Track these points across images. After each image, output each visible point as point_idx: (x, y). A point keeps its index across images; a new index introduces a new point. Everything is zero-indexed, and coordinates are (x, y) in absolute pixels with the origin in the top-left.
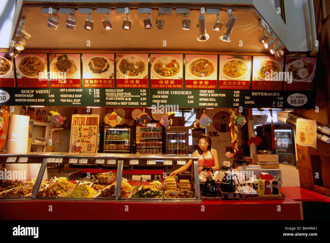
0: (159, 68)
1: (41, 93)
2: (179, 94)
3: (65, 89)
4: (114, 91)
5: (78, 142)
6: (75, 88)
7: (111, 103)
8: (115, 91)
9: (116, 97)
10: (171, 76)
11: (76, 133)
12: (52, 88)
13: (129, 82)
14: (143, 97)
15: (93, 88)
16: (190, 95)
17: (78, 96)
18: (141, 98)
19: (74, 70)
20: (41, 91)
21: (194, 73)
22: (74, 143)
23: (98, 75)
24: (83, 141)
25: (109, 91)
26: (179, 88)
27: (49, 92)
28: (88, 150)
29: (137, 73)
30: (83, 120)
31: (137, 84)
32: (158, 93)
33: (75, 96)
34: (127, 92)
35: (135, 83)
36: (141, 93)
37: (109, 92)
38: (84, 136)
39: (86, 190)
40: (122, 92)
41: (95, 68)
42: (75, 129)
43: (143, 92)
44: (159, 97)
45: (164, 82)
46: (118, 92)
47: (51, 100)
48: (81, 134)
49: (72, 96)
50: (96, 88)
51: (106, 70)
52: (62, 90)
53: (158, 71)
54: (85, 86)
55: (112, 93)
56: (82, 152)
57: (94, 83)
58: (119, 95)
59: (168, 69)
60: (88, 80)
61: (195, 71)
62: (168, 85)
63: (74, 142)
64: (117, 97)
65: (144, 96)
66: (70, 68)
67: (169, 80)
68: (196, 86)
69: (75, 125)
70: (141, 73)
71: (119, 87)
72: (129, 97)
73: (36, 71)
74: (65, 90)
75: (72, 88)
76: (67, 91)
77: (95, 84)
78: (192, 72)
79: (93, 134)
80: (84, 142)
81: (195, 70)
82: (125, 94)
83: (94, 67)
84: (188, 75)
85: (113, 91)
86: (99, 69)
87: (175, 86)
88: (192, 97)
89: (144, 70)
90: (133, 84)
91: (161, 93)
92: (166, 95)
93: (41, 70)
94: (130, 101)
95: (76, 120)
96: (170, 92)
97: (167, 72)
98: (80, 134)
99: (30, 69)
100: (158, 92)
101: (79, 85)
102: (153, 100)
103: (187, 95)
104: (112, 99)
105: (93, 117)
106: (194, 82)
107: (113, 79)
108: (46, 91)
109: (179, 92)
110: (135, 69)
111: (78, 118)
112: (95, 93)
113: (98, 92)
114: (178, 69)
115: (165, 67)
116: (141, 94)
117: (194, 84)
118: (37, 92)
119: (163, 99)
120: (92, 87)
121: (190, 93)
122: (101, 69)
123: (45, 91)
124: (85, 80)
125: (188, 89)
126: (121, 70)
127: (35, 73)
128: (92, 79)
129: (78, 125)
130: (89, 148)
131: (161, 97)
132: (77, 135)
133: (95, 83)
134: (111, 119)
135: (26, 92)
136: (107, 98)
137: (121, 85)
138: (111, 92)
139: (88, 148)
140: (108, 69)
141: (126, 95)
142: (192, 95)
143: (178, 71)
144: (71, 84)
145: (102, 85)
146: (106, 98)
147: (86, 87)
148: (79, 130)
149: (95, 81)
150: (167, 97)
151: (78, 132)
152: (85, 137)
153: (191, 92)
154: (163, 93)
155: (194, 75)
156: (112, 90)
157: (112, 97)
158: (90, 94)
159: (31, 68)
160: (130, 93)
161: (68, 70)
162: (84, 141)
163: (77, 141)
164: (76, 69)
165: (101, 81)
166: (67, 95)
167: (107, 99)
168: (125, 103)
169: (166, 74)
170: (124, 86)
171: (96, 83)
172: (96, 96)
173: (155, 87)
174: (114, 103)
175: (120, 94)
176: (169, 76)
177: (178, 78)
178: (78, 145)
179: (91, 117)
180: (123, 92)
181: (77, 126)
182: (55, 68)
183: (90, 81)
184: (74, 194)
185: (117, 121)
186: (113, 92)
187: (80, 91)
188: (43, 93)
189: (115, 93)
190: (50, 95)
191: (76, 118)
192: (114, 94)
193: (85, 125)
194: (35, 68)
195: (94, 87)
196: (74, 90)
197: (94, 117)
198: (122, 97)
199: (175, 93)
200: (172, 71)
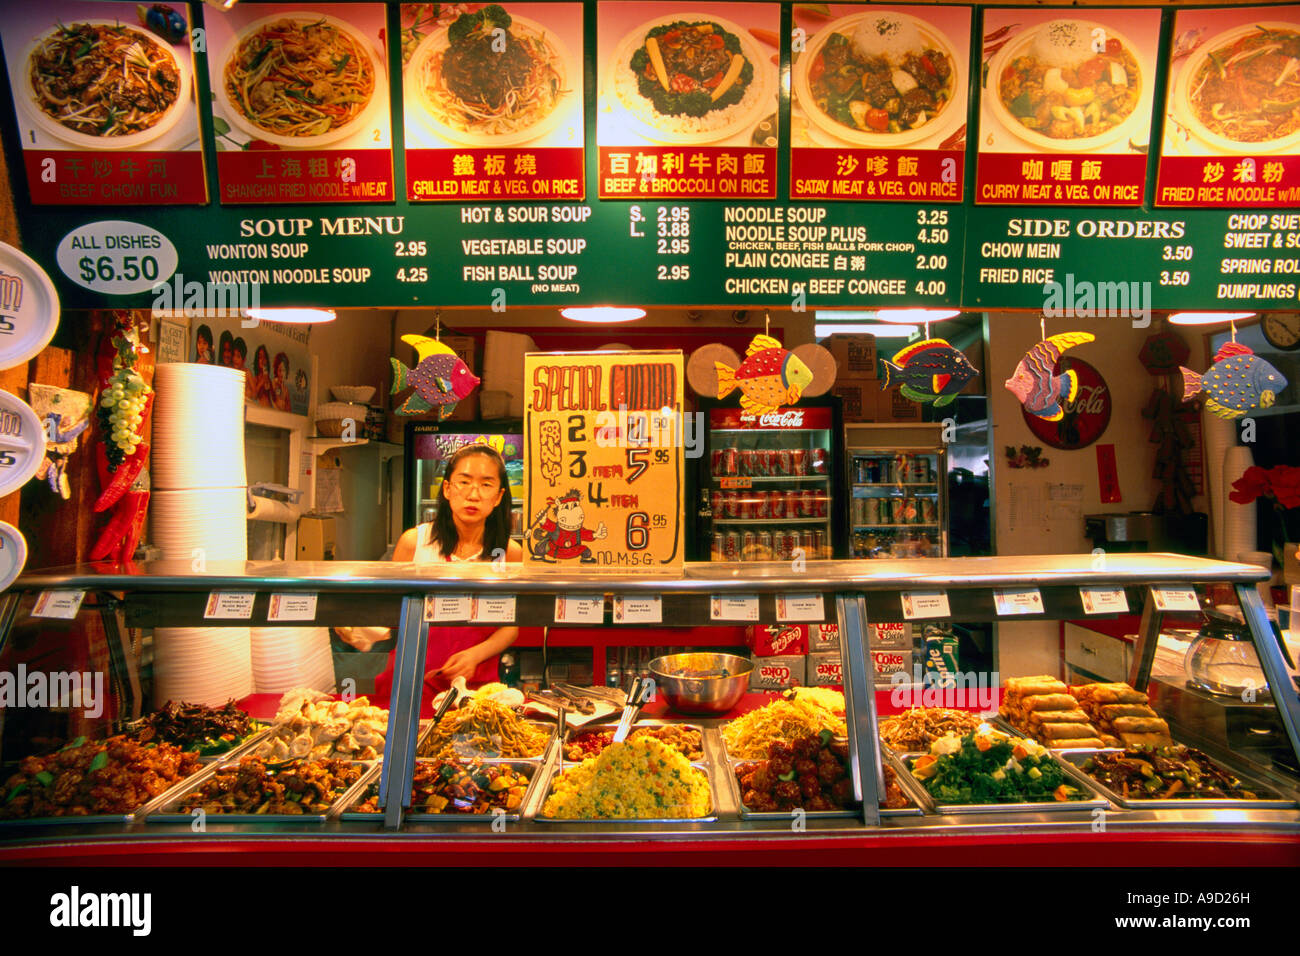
0: (1027, 87)
1: (351, 232)
2: (1120, 234)
3: (487, 210)
4: (772, 216)
5: (570, 504)
6: (550, 200)
7: (756, 286)
8: (777, 221)
9: (781, 252)
10: (1091, 136)
11: (553, 454)
12: (413, 203)
13: (862, 166)
14: (930, 250)
15: (653, 199)
16: (1174, 243)
17: (567, 244)
18: (922, 258)
19: (549, 99)
20: (351, 221)
21: (1211, 117)
22: (546, 511)
23: (687, 127)
24: (595, 495)
25: (746, 215)
26: (1124, 201)
27: (395, 226)
28: (629, 548)
29: (905, 116)
30: (590, 381)
31: (906, 180)
32: (1010, 233)
33: (545, 247)
34: (846, 223)
35: (892, 173)
36: (923, 232)
37: (746, 224)
38: (604, 471)
39: (666, 768)
40: (816, 224)
41: (670, 86)
42: (544, 433)
43: (933, 222)
44: (1016, 250)
45: (1047, 169)
46: (797, 224)
47: (408, 275)
48: (585, 458)
49: (532, 248)
50: (670, 199)
51: (734, 96)
52: (469, 215)
53: (1019, 108)
54: (607, 190)
55: (760, 228)
56: (594, 556)
57: (661, 174)
58: (798, 240)
59: (1075, 95)
60: (629, 155)
61: (1218, 107)
62: (1069, 183)
63: (545, 506)
64: (790, 252)
65: (938, 250)
66: (524, 84)
67: (1077, 160)
68: (1213, 194)
69: (547, 407)
70: (929, 118)
71: (802, 195)
72: (857, 253)
73: (323, 107)
74: (492, 214)
75: (532, 201)
76: (499, 218)
77: (669, 177)
78: (1203, 114)
79: (651, 458)
80: (606, 500)
81: (1218, 102)
82: (833, 235)
83: (665, 81)
84: (1178, 130)
85: (769, 220)
86: (692, 90)
87: (1104, 192)
88: (1185, 253)
89: (945, 99)
90: (884, 178)
91: (1028, 233)
92: (1050, 240)
93: (356, 97)
94: (858, 275)
95: (550, 379)
96: (1072, 228)
97: (1067, 115)
98: (576, 457)
99: (289, 94)
100: (1011, 224)
101: (573, 183)
102: (983, 271)
103: (1163, 242)
104: (760, 261)
105: (648, 365)
106: (1208, 169)
107: (773, 150)
108: (380, 219)
109: (1121, 224)
110: (897, 94)
111: (561, 370)
112: (664, 229)
113: (680, 222)
114: (1127, 96)
115: (1062, 86)
116: (922, 236)
117: (1205, 180)
118: (327, 231)
119: (1036, 263)
120: (650, 192)
121: (1176, 234)
122: (703, 90)
123: (374, 224)
124: (610, 155)
125: (1171, 211)
126: (820, 96)
127: (318, 117)
128: (649, 151)
129: (562, 408)
130: (637, 537)
131: (1025, 250)
132: (558, 464)
133: (669, 172)
134: (753, 375)
135: (265, 228)
136: (731, 259)
137: (814, 182)
138: (756, 224)
139: (629, 535)
140: (743, 93)
141: (837, 240)
142: (1183, 242)
143: (1127, 105)
144: (529, 179)
145: (705, 183)
146: (728, 255)
147: (613, 194)
148: (572, 438)
149: (668, 159)
150: (1055, 251)
151: (567, 445)
152: (606, 476)
153: (1183, 224)
154: (1038, 233)
155: (1209, 128)
156: (759, 210)
157: (761, 252)
158: (634, 234)
159: (296, 87)
160: (860, 232)
161: (512, 97)
162: (603, 496)
163: (563, 500)
164: (555, 92)
165: (700, 162)
166: (504, 242)
167: (733, 264)
168: (830, 286)
169: (1065, 127)
170: (830, 187)
171: (674, 171)
172: (669, 247)
173: (1001, 199)
174: (768, 285)
175: (808, 232)
176: (1076, 135)
177: (1122, 149)
178: (570, 518)
179: (634, 363)
180: (826, 223)
181: (554, 413)
182: (438, 87)
183: (640, 157)
184: (611, 797)
185: (786, 385)
186: (766, 224)
187: (577, 220)
188: (361, 232)
189: (778, 228)
190: (400, 244)
191: (549, 370)
192: (774, 235)
193: (602, 408)
194: (318, 89)
195: (659, 194)
196: (540, 214)
197: (654, 365)
198: (816, 252)
199: (1097, 232)
200: (1095, 110)
